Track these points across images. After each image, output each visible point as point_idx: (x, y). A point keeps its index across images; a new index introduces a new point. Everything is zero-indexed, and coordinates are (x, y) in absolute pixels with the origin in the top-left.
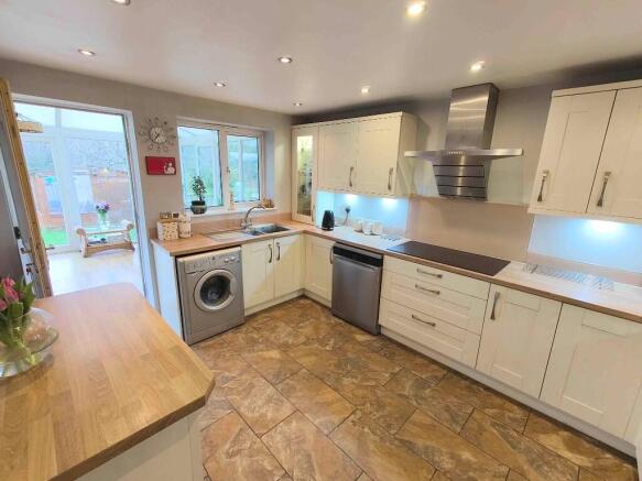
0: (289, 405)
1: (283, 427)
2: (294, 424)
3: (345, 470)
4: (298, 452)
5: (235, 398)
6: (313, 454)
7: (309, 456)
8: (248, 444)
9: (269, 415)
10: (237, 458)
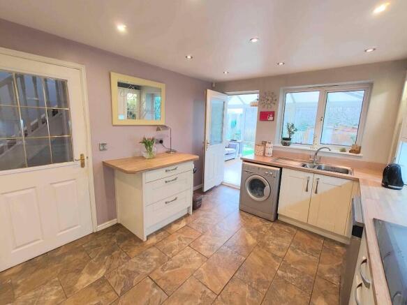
0: (211, 254)
1: (195, 254)
2: (198, 258)
3: (170, 285)
4: (181, 261)
6: (180, 268)
7: (179, 267)
8: (185, 243)
9: (202, 247)
10: (178, 241)
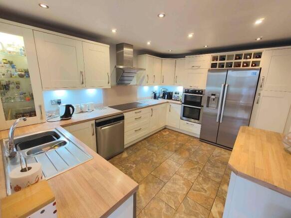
0: (174, 176)
1: (185, 177)
2: (182, 173)
5: (180, 198)
8: (198, 186)
9: (182, 182)
10: (205, 188)
